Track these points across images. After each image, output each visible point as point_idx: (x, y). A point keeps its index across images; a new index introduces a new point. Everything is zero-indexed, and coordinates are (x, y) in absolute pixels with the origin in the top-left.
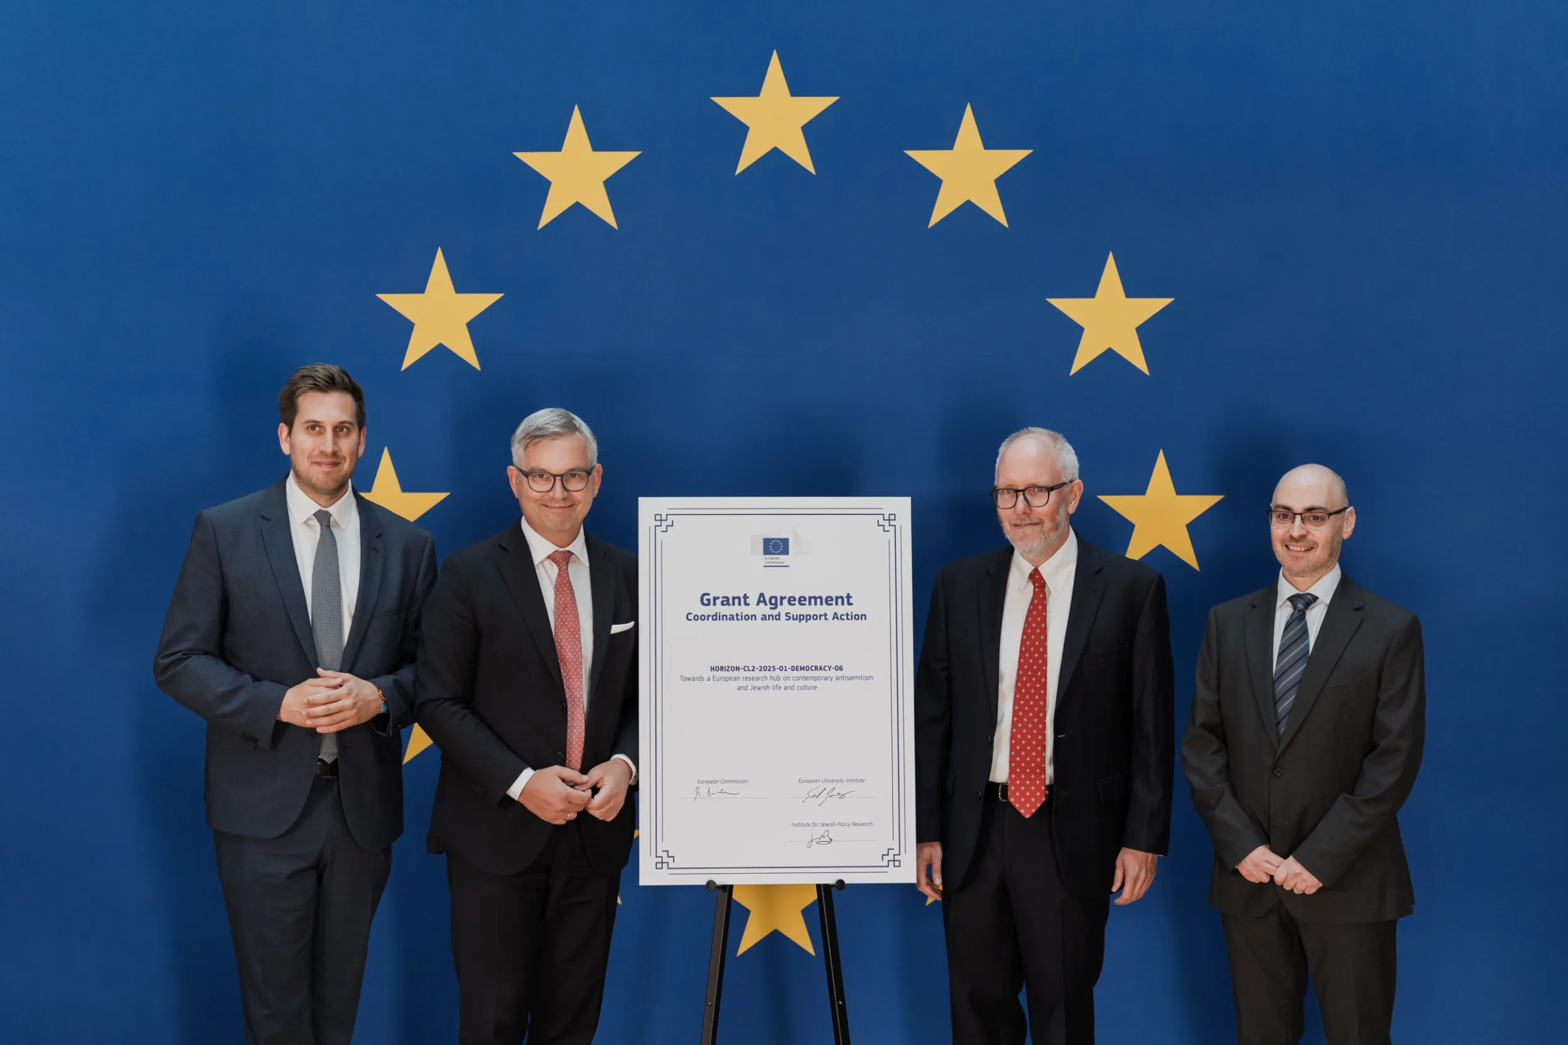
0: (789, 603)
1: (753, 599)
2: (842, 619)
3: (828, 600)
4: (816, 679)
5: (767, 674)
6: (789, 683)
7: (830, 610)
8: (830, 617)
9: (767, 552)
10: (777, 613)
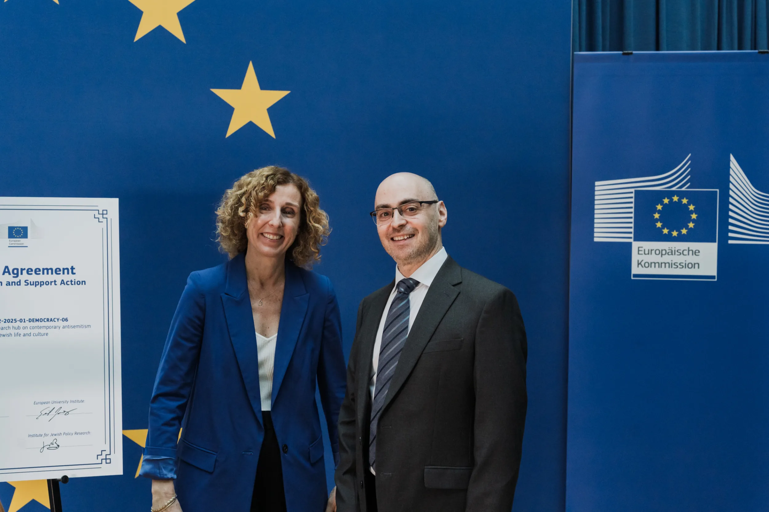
0: (28, 273)
2: (67, 284)
3: (57, 271)
4: (48, 328)
5: (10, 325)
6: (28, 331)
7: (59, 278)
8: (58, 282)
9: (11, 236)
10: (18, 281)
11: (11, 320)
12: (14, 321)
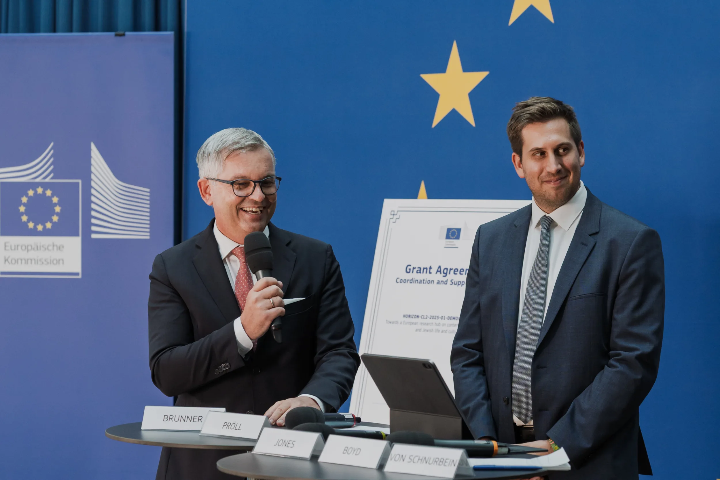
0: (454, 273)
1: (434, 270)
5: (434, 321)
6: (445, 328)
9: (448, 237)
10: (446, 280)
11: (435, 317)
12: (437, 318)
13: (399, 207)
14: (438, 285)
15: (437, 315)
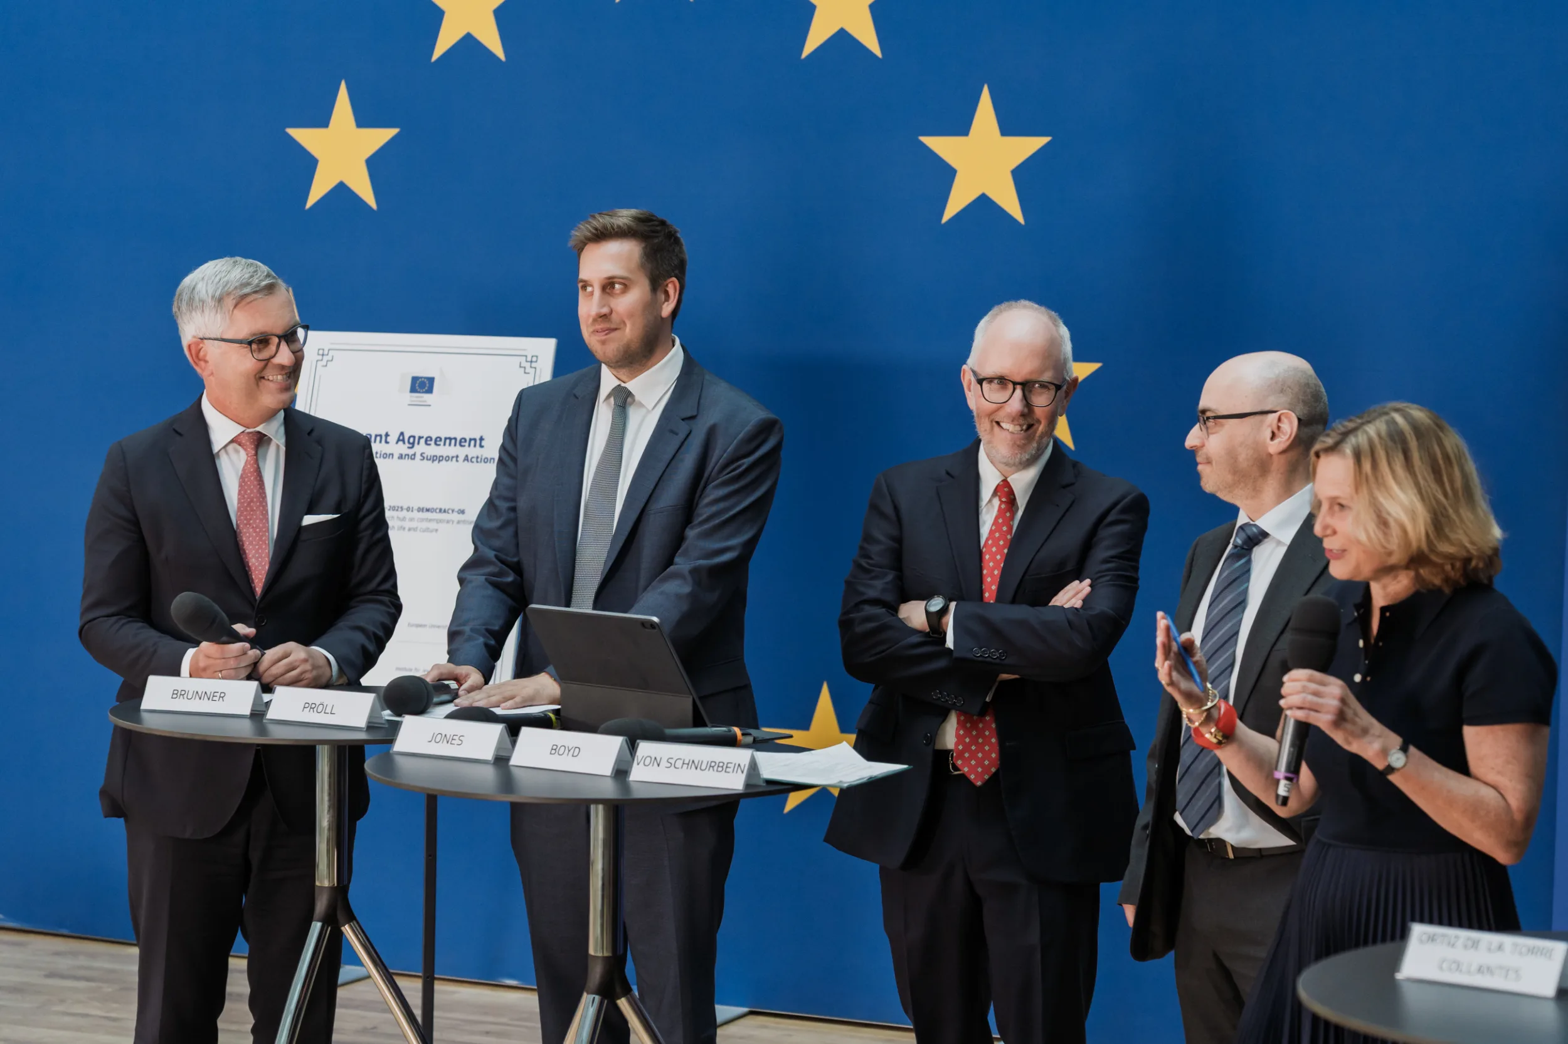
0: (426, 443)
1: (393, 438)
2: (472, 462)
3: (462, 442)
4: (439, 521)
5: (395, 514)
6: (414, 524)
7: (462, 452)
8: (461, 458)
9: (413, 390)
10: (413, 453)
11: (396, 508)
12: (400, 509)
13: (332, 344)
14: (401, 461)
15: (400, 505)
